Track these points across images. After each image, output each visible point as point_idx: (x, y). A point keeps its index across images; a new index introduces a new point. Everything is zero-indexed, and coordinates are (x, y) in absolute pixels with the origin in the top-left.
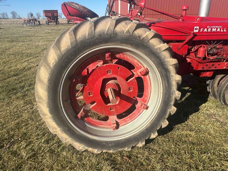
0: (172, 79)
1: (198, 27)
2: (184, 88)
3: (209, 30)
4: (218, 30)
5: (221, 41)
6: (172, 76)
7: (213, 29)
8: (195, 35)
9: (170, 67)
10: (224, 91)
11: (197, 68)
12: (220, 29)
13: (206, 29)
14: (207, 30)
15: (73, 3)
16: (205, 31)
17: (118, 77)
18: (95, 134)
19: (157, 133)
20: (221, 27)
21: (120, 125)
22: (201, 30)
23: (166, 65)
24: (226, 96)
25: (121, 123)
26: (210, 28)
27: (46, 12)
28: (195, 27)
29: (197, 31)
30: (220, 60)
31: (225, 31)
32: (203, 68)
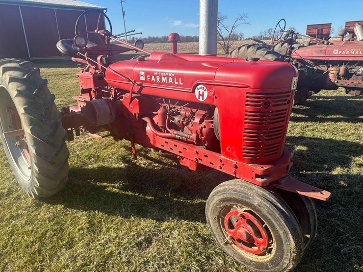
4: (170, 81)
7: (163, 78)
11: (154, 142)
12: (173, 79)
13: (153, 77)
14: (156, 78)
16: (153, 79)
20: (173, 75)
22: (148, 78)
26: (158, 75)
28: (140, 73)
29: (143, 78)
31: (181, 84)
32: (162, 146)
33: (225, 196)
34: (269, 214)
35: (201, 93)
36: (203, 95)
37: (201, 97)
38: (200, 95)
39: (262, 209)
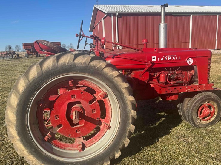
0: (126, 100)
1: (155, 57)
2: (159, 114)
3: (166, 59)
4: (173, 59)
5: (179, 67)
6: (125, 97)
7: (169, 58)
8: (153, 63)
9: (123, 90)
10: (191, 112)
11: (161, 92)
12: (175, 58)
13: (162, 58)
14: (164, 59)
15: (44, 41)
16: (162, 59)
17: (82, 101)
18: (61, 155)
19: (120, 152)
20: (175, 56)
21: (86, 146)
22: (158, 59)
23: (119, 88)
24: (193, 117)
25: (87, 145)
26: (166, 57)
27: (25, 45)
28: (153, 57)
29: (155, 60)
30: (182, 84)
31: (180, 59)
32: (166, 92)
33: (202, 100)
34: (217, 98)
35: (190, 61)
36: (191, 62)
37: (190, 63)
38: (189, 62)
39: (215, 98)
